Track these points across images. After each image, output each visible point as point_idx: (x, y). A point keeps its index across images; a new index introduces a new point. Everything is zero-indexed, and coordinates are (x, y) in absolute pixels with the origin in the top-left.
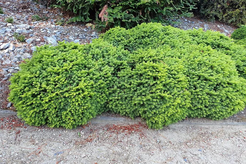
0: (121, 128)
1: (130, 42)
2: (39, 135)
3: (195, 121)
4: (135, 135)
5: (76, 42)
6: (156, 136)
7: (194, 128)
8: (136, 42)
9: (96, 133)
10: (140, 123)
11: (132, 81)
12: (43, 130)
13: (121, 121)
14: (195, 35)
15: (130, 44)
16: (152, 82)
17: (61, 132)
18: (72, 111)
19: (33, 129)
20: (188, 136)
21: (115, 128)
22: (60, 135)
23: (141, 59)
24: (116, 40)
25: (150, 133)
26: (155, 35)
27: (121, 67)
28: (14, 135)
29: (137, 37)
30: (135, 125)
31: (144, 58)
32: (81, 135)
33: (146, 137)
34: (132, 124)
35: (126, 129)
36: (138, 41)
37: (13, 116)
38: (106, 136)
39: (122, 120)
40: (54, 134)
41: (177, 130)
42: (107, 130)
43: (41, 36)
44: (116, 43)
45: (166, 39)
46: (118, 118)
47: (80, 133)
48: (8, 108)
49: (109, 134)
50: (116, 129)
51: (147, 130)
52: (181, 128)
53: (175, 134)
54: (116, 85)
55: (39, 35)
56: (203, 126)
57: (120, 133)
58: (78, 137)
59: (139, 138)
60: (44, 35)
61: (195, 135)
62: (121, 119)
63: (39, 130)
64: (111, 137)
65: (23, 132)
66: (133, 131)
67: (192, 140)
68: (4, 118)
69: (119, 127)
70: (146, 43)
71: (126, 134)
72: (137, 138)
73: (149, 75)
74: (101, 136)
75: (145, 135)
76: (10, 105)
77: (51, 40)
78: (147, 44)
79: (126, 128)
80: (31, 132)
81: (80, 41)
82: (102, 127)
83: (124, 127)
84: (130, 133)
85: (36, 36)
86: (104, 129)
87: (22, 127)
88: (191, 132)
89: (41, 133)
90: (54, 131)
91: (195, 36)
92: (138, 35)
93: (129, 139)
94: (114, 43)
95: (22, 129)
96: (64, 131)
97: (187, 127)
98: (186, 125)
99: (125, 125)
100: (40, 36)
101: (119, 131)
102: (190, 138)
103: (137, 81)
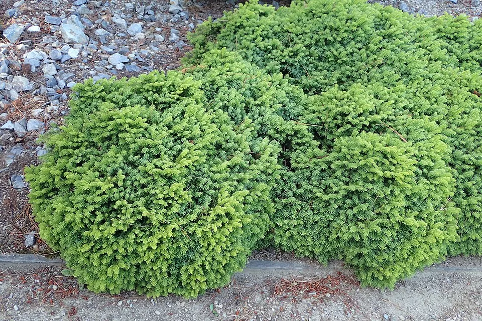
0: (299, 287)
1: (296, 54)
2: (124, 316)
3: (455, 263)
4: (334, 304)
5: (134, 31)
6: (379, 305)
7: (455, 279)
8: (310, 55)
9: (247, 302)
10: (340, 274)
11: (330, 182)
12: (128, 302)
13: (297, 271)
14: (452, 37)
15: (296, 60)
16: (381, 191)
17: (170, 306)
18: (207, 263)
19: (104, 301)
20: (445, 300)
21: (287, 286)
22: (170, 314)
23: (339, 117)
24: (259, 48)
25: (365, 296)
26: (359, 39)
27: (295, 140)
28: (65, 318)
29: (313, 42)
30: (330, 280)
31: (349, 118)
32: (219, 312)
33: (358, 307)
34: (321, 275)
35: (311, 291)
36: (316, 52)
37: (46, 269)
38: (273, 310)
39: (299, 268)
40: (158, 313)
41: (420, 288)
42: (271, 294)
43: (37, 13)
44: (258, 54)
45: (387, 52)
46: (290, 262)
47: (215, 307)
48: (29, 247)
49: (278, 303)
50: (289, 290)
51: (358, 290)
52: (429, 281)
53: (417, 296)
54: (290, 189)
55: (31, 11)
56: (473, 274)
57: (300, 301)
58: (212, 315)
59: (345, 312)
60: (46, 12)
61: (459, 297)
62: (297, 266)
63: (120, 303)
64: (284, 311)
65: (83, 311)
66: (328, 295)
67: (453, 310)
68: (26, 274)
69: (296, 284)
70: (336, 59)
71: (314, 303)
72: (339, 313)
73: (374, 174)
74: (262, 312)
75: (356, 303)
76: (32, 238)
77: (72, 32)
78: (339, 61)
79: (310, 288)
80: (102, 309)
81: (143, 27)
82: (257, 287)
83: (306, 284)
84: (322, 300)
85: (26, 16)
86: (263, 292)
87: (76, 298)
88: (451, 291)
89: (126, 310)
90: (153, 303)
91: (450, 39)
92: (316, 36)
93: (323, 315)
94: (255, 55)
95: (78, 302)
96: (178, 303)
97: (441, 277)
98: (437, 273)
99: (308, 280)
100: (36, 16)
101: (296, 295)
102: (450, 305)
103: (345, 187)
